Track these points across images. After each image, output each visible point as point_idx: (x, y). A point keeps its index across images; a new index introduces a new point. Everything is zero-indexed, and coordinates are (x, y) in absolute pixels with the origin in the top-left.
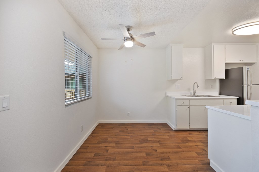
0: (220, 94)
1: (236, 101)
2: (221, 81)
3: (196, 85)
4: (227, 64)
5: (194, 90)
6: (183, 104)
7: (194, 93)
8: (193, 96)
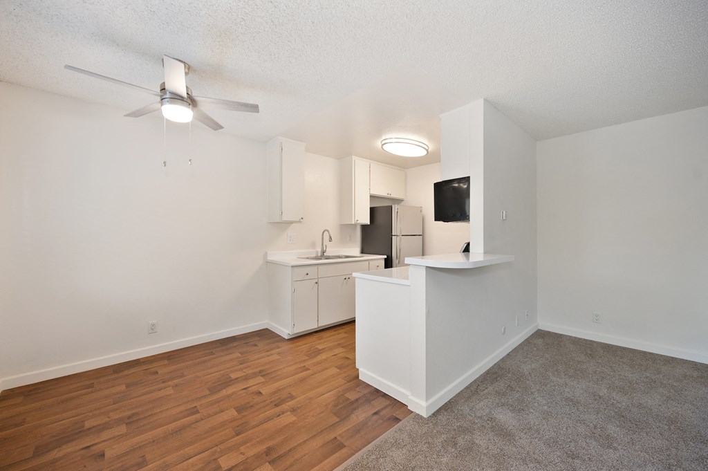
0: (362, 252)
1: (383, 262)
2: (364, 227)
3: (326, 235)
4: (372, 197)
5: (323, 245)
6: (307, 277)
7: (323, 252)
8: (321, 259)
